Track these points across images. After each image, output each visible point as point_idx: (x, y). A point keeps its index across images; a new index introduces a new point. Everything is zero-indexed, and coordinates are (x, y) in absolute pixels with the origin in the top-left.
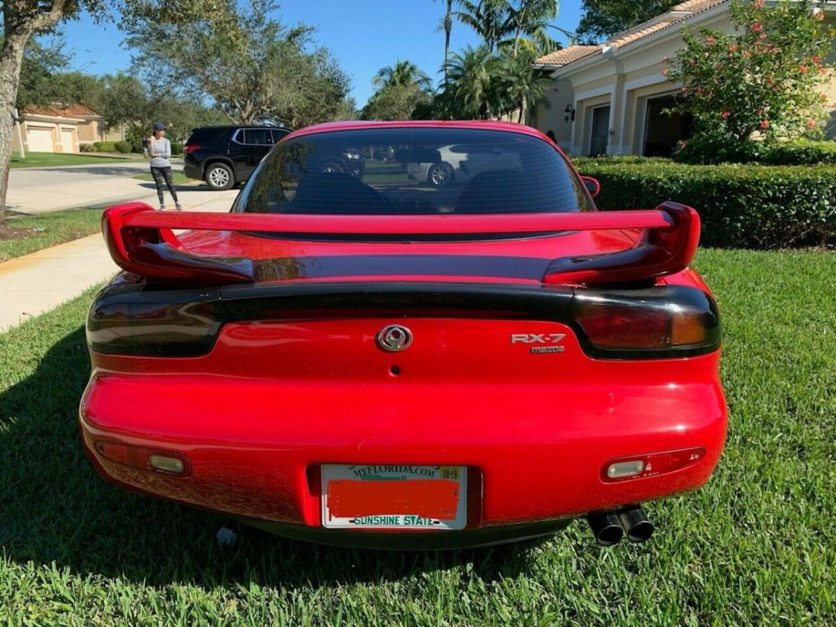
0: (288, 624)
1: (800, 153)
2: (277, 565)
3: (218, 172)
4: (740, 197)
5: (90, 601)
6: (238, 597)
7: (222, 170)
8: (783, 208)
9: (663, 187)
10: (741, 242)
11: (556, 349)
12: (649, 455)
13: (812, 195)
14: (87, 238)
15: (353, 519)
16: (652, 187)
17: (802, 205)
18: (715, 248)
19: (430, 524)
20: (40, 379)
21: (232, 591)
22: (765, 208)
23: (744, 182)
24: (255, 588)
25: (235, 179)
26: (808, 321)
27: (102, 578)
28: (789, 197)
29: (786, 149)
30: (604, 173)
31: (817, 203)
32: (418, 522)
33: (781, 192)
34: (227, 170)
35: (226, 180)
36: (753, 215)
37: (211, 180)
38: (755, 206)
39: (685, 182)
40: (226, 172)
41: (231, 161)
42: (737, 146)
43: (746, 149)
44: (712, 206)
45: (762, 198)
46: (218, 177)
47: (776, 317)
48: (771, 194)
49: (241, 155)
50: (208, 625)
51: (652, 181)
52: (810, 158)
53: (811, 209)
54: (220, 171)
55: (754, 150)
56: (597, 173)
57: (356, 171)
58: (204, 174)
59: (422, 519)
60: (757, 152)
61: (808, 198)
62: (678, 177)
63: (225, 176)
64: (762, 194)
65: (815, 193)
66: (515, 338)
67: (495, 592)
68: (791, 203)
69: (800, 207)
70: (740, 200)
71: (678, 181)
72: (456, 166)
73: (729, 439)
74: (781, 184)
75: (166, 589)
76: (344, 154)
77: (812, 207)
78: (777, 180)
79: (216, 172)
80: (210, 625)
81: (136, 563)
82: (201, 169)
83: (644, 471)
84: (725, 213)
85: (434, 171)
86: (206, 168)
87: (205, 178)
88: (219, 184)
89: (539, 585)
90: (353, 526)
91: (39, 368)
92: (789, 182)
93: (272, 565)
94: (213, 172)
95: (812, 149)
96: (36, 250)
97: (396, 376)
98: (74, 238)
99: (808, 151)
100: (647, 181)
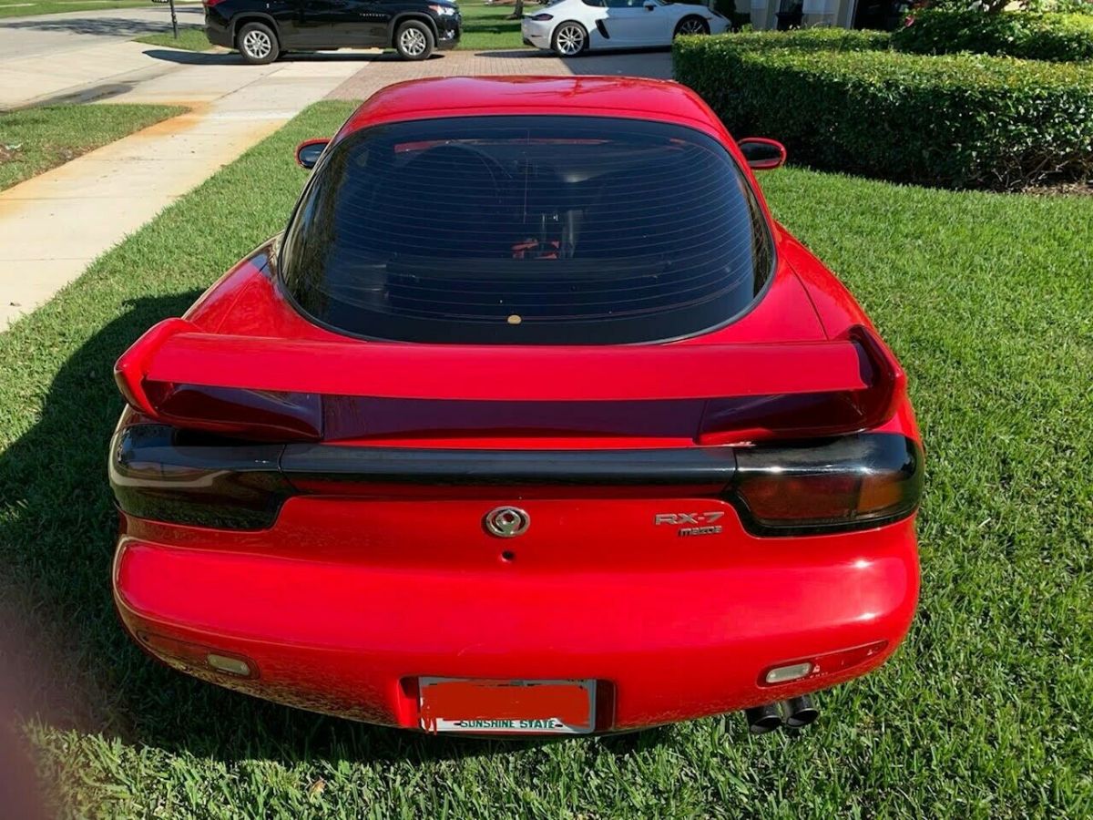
0: (384, 816)
1: (1070, 40)
2: (369, 732)
3: (254, 36)
4: (979, 115)
5: (149, 782)
6: (323, 776)
7: (261, 34)
8: (1036, 131)
9: (874, 95)
10: (974, 177)
11: (711, 530)
12: (817, 656)
13: (1078, 113)
14: (81, 158)
15: (459, 722)
16: (861, 93)
17: (1063, 127)
18: (938, 188)
19: (550, 727)
20: (49, 432)
21: (317, 767)
22: (1011, 131)
23: (987, 91)
24: (344, 766)
25: (280, 47)
26: (1046, 326)
27: (160, 752)
28: (1047, 115)
29: (1051, 34)
30: (796, 69)
31: (1082, 125)
32: (536, 726)
33: (1036, 109)
34: (267, 34)
35: (267, 48)
36: (995, 140)
37: (247, 48)
38: (999, 127)
39: (906, 89)
40: (266, 37)
41: (270, 17)
42: (985, 25)
43: (997, 31)
44: (941, 125)
45: (1009, 117)
46: (256, 43)
47: (1004, 319)
48: (1023, 111)
49: (285, 9)
50: (292, 819)
51: (861, 85)
52: (1084, 48)
53: (1074, 134)
54: (257, 35)
55: (1008, 33)
56: (787, 68)
57: (449, 34)
58: (236, 39)
59: (541, 721)
60: (1012, 35)
61: (1071, 117)
62: (897, 81)
63: (266, 42)
64: (1011, 112)
65: (1082, 111)
66: (660, 518)
67: (626, 769)
68: (1047, 124)
69: (1059, 130)
70: (979, 119)
71: (897, 87)
72: (591, 27)
73: (924, 527)
74: (1039, 97)
75: (239, 767)
76: (431, 7)
77: (1075, 130)
78: (1033, 90)
79: (251, 36)
80: (295, 818)
81: (199, 731)
82: (231, 31)
83: (811, 672)
84: (958, 135)
85: (561, 34)
86: (237, 31)
87: (237, 44)
88: (258, 54)
89: (680, 756)
90: (459, 729)
91: (45, 412)
92: (1048, 93)
93: (362, 734)
94: (248, 36)
95: (1088, 34)
96: (14, 184)
97: (510, 562)
98: (63, 160)
99: (1082, 37)
100: (854, 85)
